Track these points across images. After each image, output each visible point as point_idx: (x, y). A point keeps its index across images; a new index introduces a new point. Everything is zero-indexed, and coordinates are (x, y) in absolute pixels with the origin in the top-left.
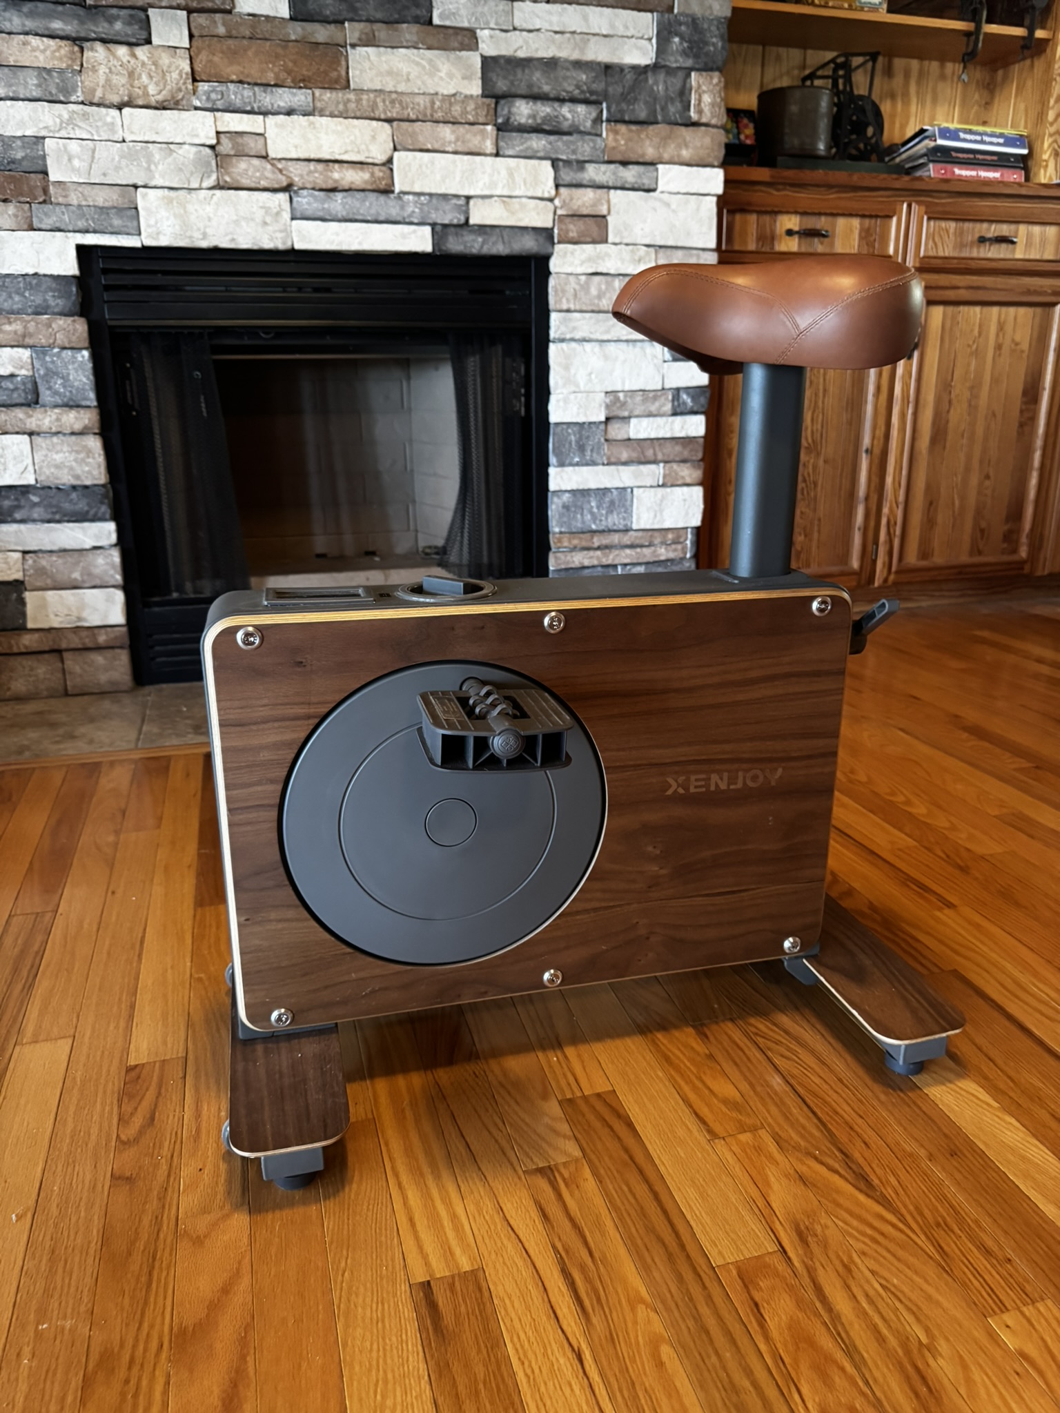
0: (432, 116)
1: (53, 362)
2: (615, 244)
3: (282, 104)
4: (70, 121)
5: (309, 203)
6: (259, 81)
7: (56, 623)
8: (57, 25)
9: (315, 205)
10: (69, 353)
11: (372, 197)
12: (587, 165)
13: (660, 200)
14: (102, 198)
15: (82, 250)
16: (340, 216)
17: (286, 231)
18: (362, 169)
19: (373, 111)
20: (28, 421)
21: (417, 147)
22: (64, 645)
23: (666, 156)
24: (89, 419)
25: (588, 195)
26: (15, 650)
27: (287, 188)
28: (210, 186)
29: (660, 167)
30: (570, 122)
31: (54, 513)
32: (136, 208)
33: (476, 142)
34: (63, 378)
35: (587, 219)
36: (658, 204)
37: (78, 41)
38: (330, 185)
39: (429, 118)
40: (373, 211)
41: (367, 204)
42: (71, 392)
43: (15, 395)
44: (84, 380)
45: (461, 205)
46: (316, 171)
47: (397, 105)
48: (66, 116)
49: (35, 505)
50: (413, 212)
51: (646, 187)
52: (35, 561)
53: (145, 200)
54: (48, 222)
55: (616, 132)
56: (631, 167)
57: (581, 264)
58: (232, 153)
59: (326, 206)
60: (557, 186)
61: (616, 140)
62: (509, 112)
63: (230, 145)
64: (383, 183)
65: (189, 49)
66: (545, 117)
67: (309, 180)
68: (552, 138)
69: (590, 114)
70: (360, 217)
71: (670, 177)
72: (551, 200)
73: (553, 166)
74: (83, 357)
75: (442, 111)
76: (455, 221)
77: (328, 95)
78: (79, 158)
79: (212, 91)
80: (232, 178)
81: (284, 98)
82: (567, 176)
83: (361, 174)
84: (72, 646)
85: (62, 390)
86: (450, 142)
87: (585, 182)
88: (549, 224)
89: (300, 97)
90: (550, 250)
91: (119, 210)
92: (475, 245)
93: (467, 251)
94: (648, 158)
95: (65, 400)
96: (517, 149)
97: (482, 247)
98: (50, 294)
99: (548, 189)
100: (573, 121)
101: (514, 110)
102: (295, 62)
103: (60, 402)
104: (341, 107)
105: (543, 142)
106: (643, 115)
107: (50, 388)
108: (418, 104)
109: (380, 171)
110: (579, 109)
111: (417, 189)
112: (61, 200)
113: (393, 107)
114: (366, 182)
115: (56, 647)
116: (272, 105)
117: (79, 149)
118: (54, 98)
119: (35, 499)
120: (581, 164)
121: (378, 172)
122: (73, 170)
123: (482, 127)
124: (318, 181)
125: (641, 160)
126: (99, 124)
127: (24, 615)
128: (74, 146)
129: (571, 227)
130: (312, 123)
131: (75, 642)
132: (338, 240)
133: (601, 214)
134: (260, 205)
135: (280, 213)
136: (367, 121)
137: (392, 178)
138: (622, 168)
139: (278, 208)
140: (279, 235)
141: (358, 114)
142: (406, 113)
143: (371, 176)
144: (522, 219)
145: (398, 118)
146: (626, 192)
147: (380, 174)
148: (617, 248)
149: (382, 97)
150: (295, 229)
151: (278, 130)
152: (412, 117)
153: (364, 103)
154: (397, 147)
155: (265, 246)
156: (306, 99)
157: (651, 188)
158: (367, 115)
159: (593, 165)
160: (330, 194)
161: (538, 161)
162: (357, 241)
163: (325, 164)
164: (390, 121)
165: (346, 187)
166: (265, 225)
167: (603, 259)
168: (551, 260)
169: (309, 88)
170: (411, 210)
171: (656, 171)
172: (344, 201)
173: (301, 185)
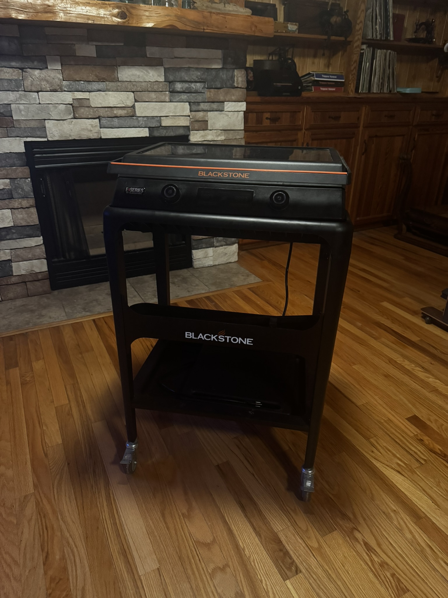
0: (148, 90)
1: (18, 183)
2: (210, 130)
3: (95, 88)
4: (20, 98)
5: (106, 123)
6: (87, 80)
7: (23, 272)
8: (13, 64)
9: (108, 123)
10: (24, 179)
11: (128, 119)
12: (201, 104)
13: (225, 114)
14: (33, 124)
15: (25, 143)
16: (117, 126)
17: (99, 132)
18: (124, 109)
19: (127, 89)
20: (10, 204)
21: (143, 101)
22: (27, 280)
23: (227, 99)
24: (32, 202)
25: (201, 114)
26: (9, 283)
27: (99, 118)
28: (70, 118)
29: (225, 103)
30: (195, 89)
31: (21, 235)
32: (45, 127)
33: (163, 98)
34: (21, 189)
35: (201, 122)
36: (224, 116)
37: (22, 69)
38: (113, 116)
39: (146, 90)
40: (128, 124)
41: (126, 122)
42: (24, 193)
43: (5, 195)
44: (29, 189)
45: (159, 120)
46: (108, 111)
47: (135, 87)
48: (18, 96)
49: (14, 233)
50: (142, 123)
51: (220, 110)
52: (15, 253)
53: (48, 124)
54: (14, 134)
55: (210, 92)
56: (215, 103)
57: (200, 138)
58: (78, 106)
59: (112, 123)
60: (191, 111)
61: (210, 94)
62: (174, 87)
63: (77, 103)
64: (132, 113)
65: (61, 70)
66: (186, 88)
67: (106, 114)
68: (188, 94)
69: (201, 86)
70: (124, 127)
71: (229, 106)
72: (189, 116)
73: (190, 105)
74: (28, 180)
75: (151, 88)
76: (157, 126)
77: (111, 84)
78: (24, 111)
79: (70, 85)
80: (78, 115)
81: (96, 86)
82: (194, 108)
83: (124, 111)
84: (30, 280)
85: (21, 193)
86: (154, 99)
87: (200, 110)
88: (188, 125)
89: (101, 85)
90: (189, 133)
91: (39, 129)
92: (163, 133)
93: (161, 136)
94: (221, 100)
95: (23, 196)
96: (177, 99)
97: (166, 134)
98: (16, 159)
99: (187, 112)
100: (196, 89)
101: (176, 86)
102: (98, 73)
103: (21, 197)
104: (115, 88)
105: (186, 96)
106: (219, 86)
107: (17, 192)
108: (143, 86)
109: (130, 109)
110: (198, 85)
111: (143, 115)
112: (18, 126)
113: (134, 87)
114: (126, 114)
115: (24, 281)
116: (92, 89)
117: (23, 108)
118: (13, 90)
119: (14, 231)
120: (198, 103)
121: (130, 110)
122: (22, 115)
123: (165, 92)
124: (109, 114)
125: (219, 101)
126: (30, 98)
127: (12, 271)
128: (22, 107)
129: (196, 125)
130: (106, 94)
131: (31, 279)
132: (117, 134)
133: (206, 120)
134: (89, 124)
135: (96, 126)
136: (125, 92)
137: (135, 112)
138: (212, 104)
139: (95, 125)
140: (96, 134)
141: (122, 90)
142: (139, 89)
143: (127, 111)
144: (179, 123)
145: (136, 91)
146: (214, 112)
147: (131, 111)
148: (211, 131)
149: (130, 84)
150: (101, 131)
151: (94, 97)
152: (141, 90)
153: (124, 86)
154: (136, 101)
155: (91, 138)
156: (104, 85)
157: (222, 110)
158: (125, 90)
159: (203, 103)
160: (114, 119)
161: (184, 103)
162: (123, 134)
163: (111, 108)
164: (133, 92)
165: (119, 116)
166: (91, 131)
167: (207, 136)
168: (189, 137)
169: (105, 82)
170: (141, 122)
171: (224, 104)
172: (119, 121)
173: (103, 116)
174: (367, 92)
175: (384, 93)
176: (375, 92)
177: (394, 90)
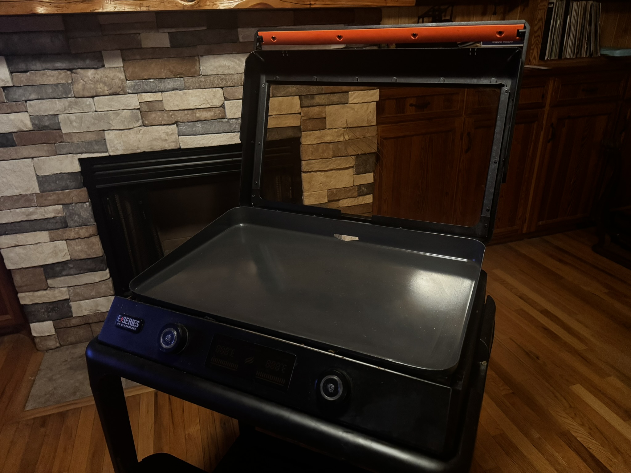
1: (73, 209)
2: (329, 129)
3: (169, 87)
4: (70, 106)
5: (186, 129)
6: (158, 78)
7: (86, 313)
8: (58, 65)
9: (189, 129)
10: (80, 204)
11: (216, 123)
12: (315, 96)
13: (350, 107)
14: (89, 137)
15: (80, 160)
16: (201, 133)
17: (177, 142)
18: (210, 111)
19: (213, 84)
20: (64, 235)
21: (235, 99)
22: (91, 321)
23: (352, 88)
24: (92, 231)
25: (316, 109)
26: (69, 326)
27: (176, 123)
28: (138, 126)
29: (350, 93)
31: (81, 270)
32: (105, 139)
34: (78, 215)
35: (316, 120)
36: (349, 109)
37: (70, 70)
38: (195, 119)
39: (240, 85)
40: (216, 129)
41: (214, 126)
42: (82, 220)
43: (57, 224)
44: (88, 214)
46: (188, 114)
47: (224, 81)
48: (67, 104)
49: (71, 268)
51: (343, 102)
52: (74, 291)
53: (109, 136)
54: (65, 151)
56: (336, 94)
57: (314, 140)
58: (148, 110)
59: (194, 129)
60: (302, 107)
63: (146, 107)
64: (220, 115)
65: (123, 67)
67: (185, 119)
68: (298, 86)
70: (211, 132)
71: (355, 97)
72: (300, 113)
73: (300, 98)
74: (86, 205)
77: (191, 80)
78: (75, 122)
79: (136, 85)
80: (148, 122)
81: (170, 83)
82: (307, 102)
83: (209, 113)
84: (95, 321)
85: (78, 220)
87: (314, 104)
88: (299, 124)
89: (178, 82)
90: (300, 135)
91: (97, 142)
94: (343, 90)
95: (80, 224)
96: (283, 93)
98: (68, 181)
99: (297, 108)
102: (174, 67)
103: (77, 225)
104: (197, 85)
107: (72, 220)
108: (234, 79)
109: (218, 110)
111: (236, 116)
112: (69, 141)
113: (222, 82)
114: (212, 116)
115: (87, 322)
116: (165, 88)
117: (75, 118)
118: (60, 97)
119: (71, 266)
120: (312, 96)
122: (74, 128)
124: (189, 118)
125: (341, 91)
126: (83, 105)
127: (71, 312)
128: (72, 117)
129: (309, 124)
130: (184, 93)
132: (201, 143)
133: (322, 117)
134: (163, 132)
135: (172, 134)
136: (210, 89)
137: (225, 112)
138: (332, 95)
139: (172, 132)
140: (173, 144)
141: (206, 87)
142: (228, 84)
143: (215, 113)
144: (286, 123)
145: (225, 86)
146: (334, 106)
147: (219, 112)
148: (331, 131)
149: (217, 77)
150: (180, 140)
151: (169, 98)
152: (231, 85)
153: (209, 81)
154: (226, 99)
155: (167, 149)
156: (181, 83)
157: (346, 102)
158: (211, 86)
159: (318, 96)
160: (196, 124)
161: (293, 97)
162: (210, 142)
163: (192, 110)
164: (222, 88)
165: (203, 120)
166: (166, 140)
167: (324, 137)
168: (301, 139)
169: (183, 77)
170: (235, 126)
171: (348, 95)
172: (202, 126)
173: (181, 121)
174: (557, 58)
175: (581, 58)
176: (568, 57)
177: (596, 53)
